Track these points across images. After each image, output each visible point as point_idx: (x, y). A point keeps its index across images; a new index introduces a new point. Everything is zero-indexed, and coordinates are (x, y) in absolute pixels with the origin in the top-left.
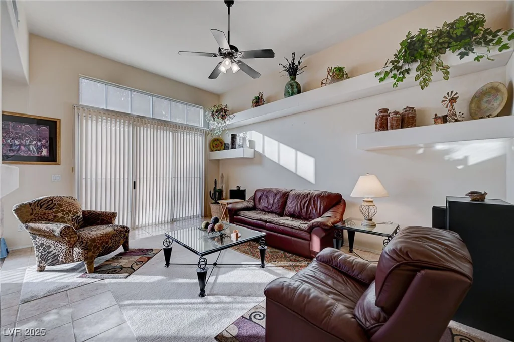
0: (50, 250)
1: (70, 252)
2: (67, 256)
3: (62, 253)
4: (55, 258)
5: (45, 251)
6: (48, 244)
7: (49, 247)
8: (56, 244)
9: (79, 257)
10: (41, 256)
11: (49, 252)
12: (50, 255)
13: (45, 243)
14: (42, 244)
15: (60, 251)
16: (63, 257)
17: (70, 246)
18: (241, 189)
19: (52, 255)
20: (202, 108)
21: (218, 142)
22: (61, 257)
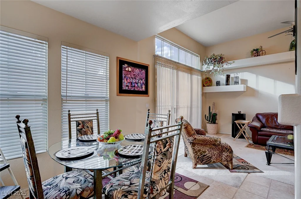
0: (205, 154)
1: (220, 155)
2: (218, 158)
3: (215, 156)
4: (209, 159)
5: (202, 155)
6: (203, 150)
7: (205, 152)
8: (210, 150)
9: (227, 158)
10: (198, 158)
11: (204, 156)
12: (205, 157)
13: (202, 150)
14: (199, 151)
15: (213, 155)
16: (215, 159)
17: (220, 151)
18: (242, 113)
19: (207, 157)
20: (198, 56)
21: (208, 80)
22: (213, 159)
